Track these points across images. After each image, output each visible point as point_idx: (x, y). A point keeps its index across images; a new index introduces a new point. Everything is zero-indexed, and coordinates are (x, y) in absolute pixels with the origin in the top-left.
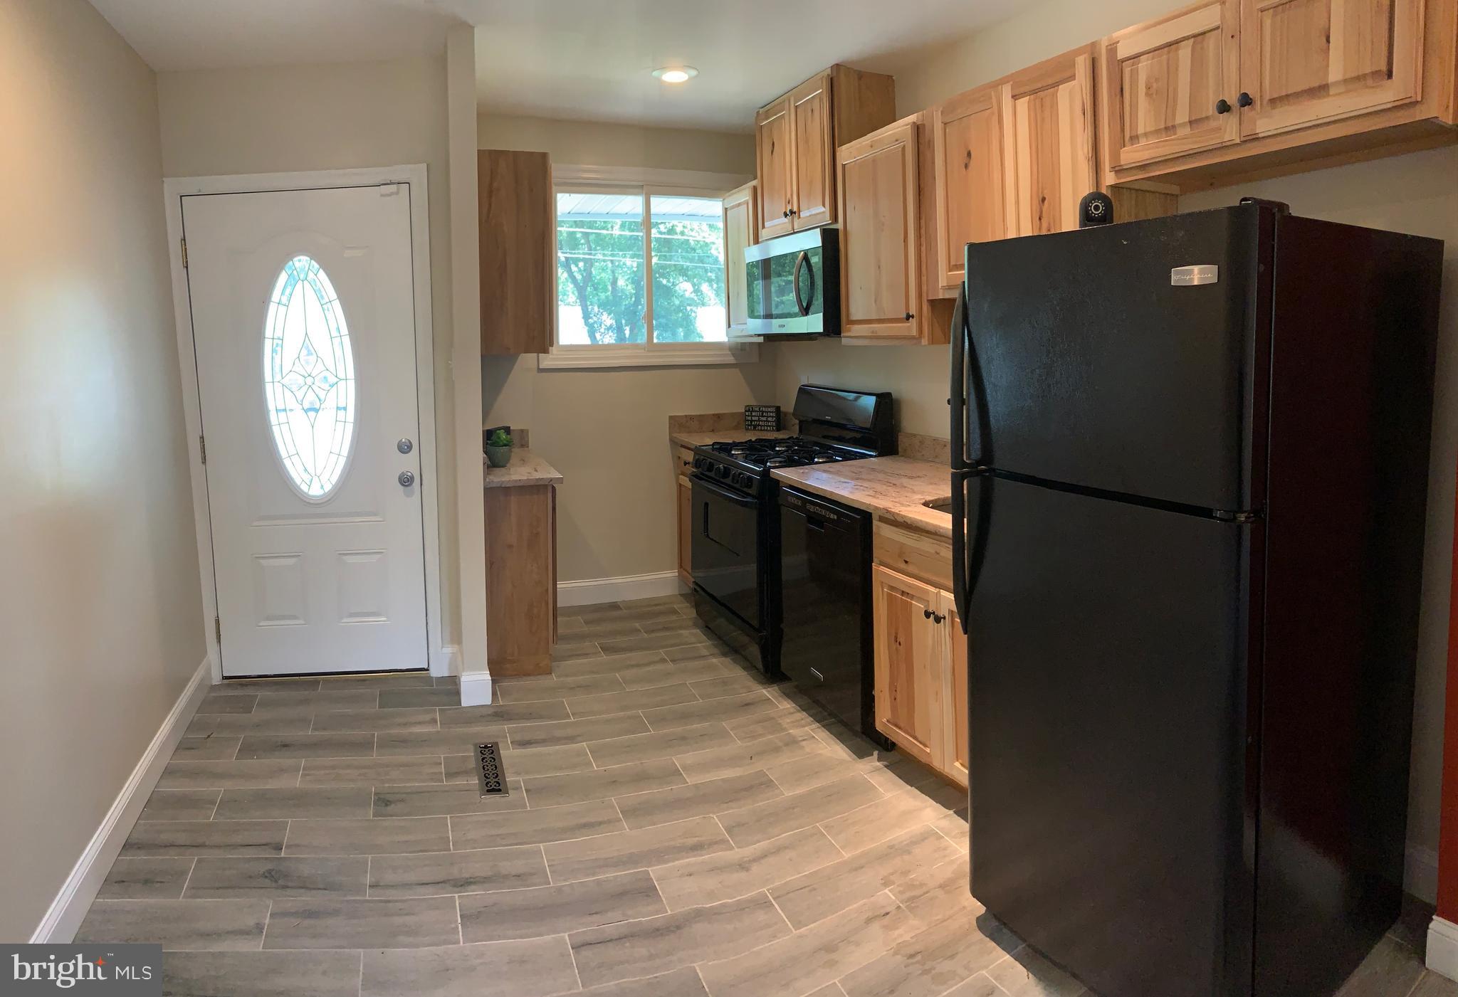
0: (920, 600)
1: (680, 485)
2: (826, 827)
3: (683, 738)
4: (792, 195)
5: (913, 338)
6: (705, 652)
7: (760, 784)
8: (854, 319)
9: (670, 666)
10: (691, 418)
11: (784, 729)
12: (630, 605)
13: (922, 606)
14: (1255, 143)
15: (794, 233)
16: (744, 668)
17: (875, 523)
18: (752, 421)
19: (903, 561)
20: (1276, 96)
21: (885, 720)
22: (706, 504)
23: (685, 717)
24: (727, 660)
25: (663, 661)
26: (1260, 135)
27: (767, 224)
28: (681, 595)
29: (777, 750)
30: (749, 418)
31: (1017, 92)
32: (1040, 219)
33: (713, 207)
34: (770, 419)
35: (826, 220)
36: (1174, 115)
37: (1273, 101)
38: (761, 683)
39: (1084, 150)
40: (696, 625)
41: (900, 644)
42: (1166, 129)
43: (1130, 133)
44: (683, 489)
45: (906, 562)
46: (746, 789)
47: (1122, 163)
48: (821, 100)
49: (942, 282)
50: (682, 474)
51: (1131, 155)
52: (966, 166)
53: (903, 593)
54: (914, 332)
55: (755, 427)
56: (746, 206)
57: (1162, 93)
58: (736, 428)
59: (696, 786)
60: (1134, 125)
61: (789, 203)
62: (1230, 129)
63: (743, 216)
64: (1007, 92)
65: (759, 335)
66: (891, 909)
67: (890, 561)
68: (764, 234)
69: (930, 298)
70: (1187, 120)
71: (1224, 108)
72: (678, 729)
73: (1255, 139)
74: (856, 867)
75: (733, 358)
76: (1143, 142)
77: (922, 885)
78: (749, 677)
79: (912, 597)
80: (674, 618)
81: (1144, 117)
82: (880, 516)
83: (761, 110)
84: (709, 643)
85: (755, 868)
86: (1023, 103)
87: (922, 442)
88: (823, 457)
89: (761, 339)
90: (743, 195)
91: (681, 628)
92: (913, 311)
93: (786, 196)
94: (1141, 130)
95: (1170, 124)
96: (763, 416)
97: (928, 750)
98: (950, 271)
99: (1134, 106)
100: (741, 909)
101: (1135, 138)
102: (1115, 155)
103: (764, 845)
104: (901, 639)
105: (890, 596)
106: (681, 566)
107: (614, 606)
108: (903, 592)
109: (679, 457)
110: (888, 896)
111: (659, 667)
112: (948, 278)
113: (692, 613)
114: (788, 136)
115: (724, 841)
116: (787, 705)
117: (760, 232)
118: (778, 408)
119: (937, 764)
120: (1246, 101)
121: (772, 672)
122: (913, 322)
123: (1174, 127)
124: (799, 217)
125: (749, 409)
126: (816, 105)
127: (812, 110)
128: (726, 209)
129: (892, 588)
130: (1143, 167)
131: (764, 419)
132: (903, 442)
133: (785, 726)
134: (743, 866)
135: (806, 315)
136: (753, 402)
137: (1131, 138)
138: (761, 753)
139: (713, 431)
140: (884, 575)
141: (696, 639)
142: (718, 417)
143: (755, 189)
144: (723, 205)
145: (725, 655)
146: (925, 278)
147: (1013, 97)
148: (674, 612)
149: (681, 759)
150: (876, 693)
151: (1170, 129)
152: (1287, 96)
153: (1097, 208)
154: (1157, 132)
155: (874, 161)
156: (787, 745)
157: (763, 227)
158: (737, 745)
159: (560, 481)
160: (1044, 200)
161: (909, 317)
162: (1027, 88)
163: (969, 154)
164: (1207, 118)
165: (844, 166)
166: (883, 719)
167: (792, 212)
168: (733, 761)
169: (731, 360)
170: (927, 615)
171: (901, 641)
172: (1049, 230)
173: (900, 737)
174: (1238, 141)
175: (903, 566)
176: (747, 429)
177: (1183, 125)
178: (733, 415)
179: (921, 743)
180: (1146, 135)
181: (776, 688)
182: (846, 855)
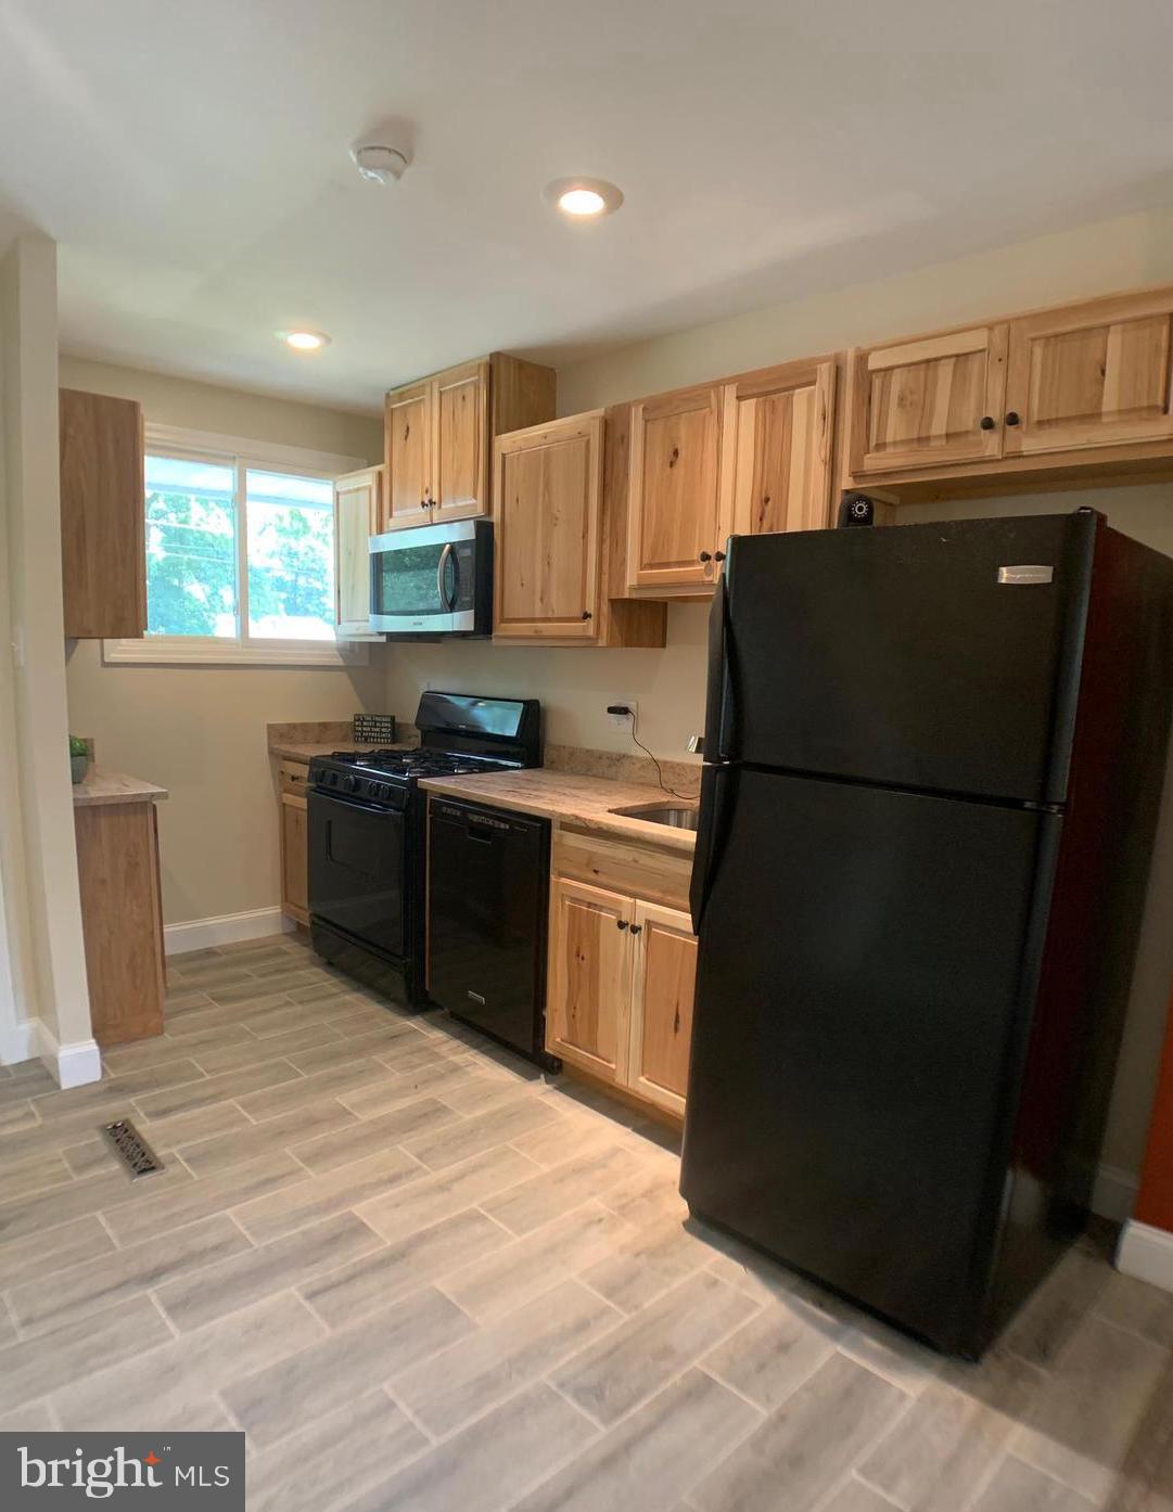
0: (610, 910)
1: (284, 804)
2: (517, 1145)
3: (341, 1078)
4: (431, 485)
5: (589, 638)
6: (334, 990)
7: (435, 1111)
8: (510, 617)
9: (299, 1008)
10: (294, 726)
11: (443, 1058)
12: (227, 950)
13: (614, 917)
14: (1017, 461)
15: (432, 525)
16: (379, 1002)
17: (556, 832)
18: (363, 731)
19: (593, 870)
20: (1045, 417)
21: (558, 1040)
22: (330, 822)
23: (335, 1057)
24: (359, 995)
25: (288, 1004)
26: (1025, 454)
27: (395, 514)
28: (285, 934)
29: (441, 1077)
30: (359, 728)
31: (740, 394)
32: (761, 520)
33: (320, 491)
34: (383, 730)
35: (480, 511)
36: (929, 426)
37: (1041, 423)
38: (404, 1015)
39: (819, 453)
40: (313, 964)
41: (583, 958)
42: (919, 440)
43: (877, 439)
44: (288, 809)
45: (596, 872)
46: (421, 1117)
47: (865, 468)
48: (477, 388)
49: (631, 579)
50: (285, 791)
51: (872, 462)
52: (672, 465)
53: (590, 905)
54: (591, 632)
55: (366, 740)
56: (368, 492)
57: (917, 404)
58: (344, 739)
59: (373, 1122)
60: (882, 430)
61: (427, 492)
62: (991, 445)
63: (365, 505)
64: (730, 393)
65: (381, 634)
66: (603, 1215)
67: (575, 872)
68: (391, 523)
69: (613, 597)
70: (944, 432)
71: (988, 424)
72: (333, 1069)
73: (1019, 456)
74: (560, 1178)
75: (341, 659)
76: (890, 450)
77: (626, 1195)
78: (386, 1010)
79: (601, 908)
80: (286, 958)
81: (895, 426)
82: (561, 823)
83: (392, 393)
84: (334, 980)
85: (456, 1187)
86: (749, 406)
87: (571, 754)
88: (463, 768)
89: (383, 639)
90: (367, 478)
91: (297, 968)
92: (591, 608)
93: (423, 483)
94: (889, 438)
95: (924, 435)
96: (375, 727)
97: (613, 1066)
98: (642, 570)
99: (883, 415)
100: (456, 1225)
101: (881, 446)
102: (857, 459)
103: (459, 1166)
104: (585, 953)
105: (573, 911)
106: (286, 899)
107: (210, 953)
108: (590, 903)
109: (282, 773)
110: (597, 1204)
111: (287, 1010)
112: (639, 577)
113: (307, 952)
114: (428, 420)
115: (418, 1168)
116: (437, 1035)
117: (385, 522)
118: (393, 718)
119: (620, 1080)
120: (1013, 420)
121: (417, 1002)
122: (591, 622)
123: (928, 438)
124: (440, 507)
125: (359, 719)
126: (470, 392)
127: (464, 398)
128: (338, 494)
129: (574, 900)
130: (886, 474)
131: (378, 730)
132: (549, 754)
133: (445, 1055)
134: (442, 1187)
135: (451, 612)
136: (362, 711)
137: (877, 445)
138: (426, 1082)
139: (318, 742)
140: (565, 887)
141: (319, 978)
142: (324, 726)
143: (380, 475)
144: (334, 488)
145: (357, 990)
146: (607, 576)
147: (737, 398)
148: (280, 953)
149: (346, 1098)
150: (547, 1013)
151: (923, 440)
152: (1057, 419)
153: (860, 509)
154: (908, 442)
155: (548, 453)
156: (451, 1072)
157: (391, 516)
158: (395, 1078)
159: (164, 796)
160: (767, 500)
161: (586, 616)
162: (755, 390)
163: (676, 453)
164: (967, 432)
165: (503, 455)
166: (556, 1039)
167: (431, 502)
168: (401, 1092)
169: (340, 662)
170: (621, 925)
171: (585, 956)
172: (772, 531)
173: (579, 1055)
174: (1000, 457)
175: (592, 876)
176: (357, 742)
177: (938, 437)
178: (341, 724)
179: (604, 1059)
180: (895, 443)
181: (421, 1019)
182: (545, 1168)
